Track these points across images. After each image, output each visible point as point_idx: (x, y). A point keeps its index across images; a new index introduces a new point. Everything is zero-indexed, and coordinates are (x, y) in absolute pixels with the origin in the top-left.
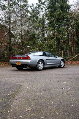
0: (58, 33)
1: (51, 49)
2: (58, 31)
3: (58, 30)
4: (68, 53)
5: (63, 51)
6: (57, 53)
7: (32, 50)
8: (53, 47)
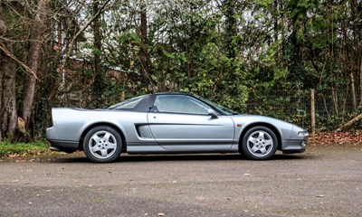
0: (295, 19)
1: (266, 85)
2: (296, 11)
3: (294, 7)
4: (335, 100)
5: (313, 91)
6: (288, 99)
7: (190, 88)
8: (272, 74)
